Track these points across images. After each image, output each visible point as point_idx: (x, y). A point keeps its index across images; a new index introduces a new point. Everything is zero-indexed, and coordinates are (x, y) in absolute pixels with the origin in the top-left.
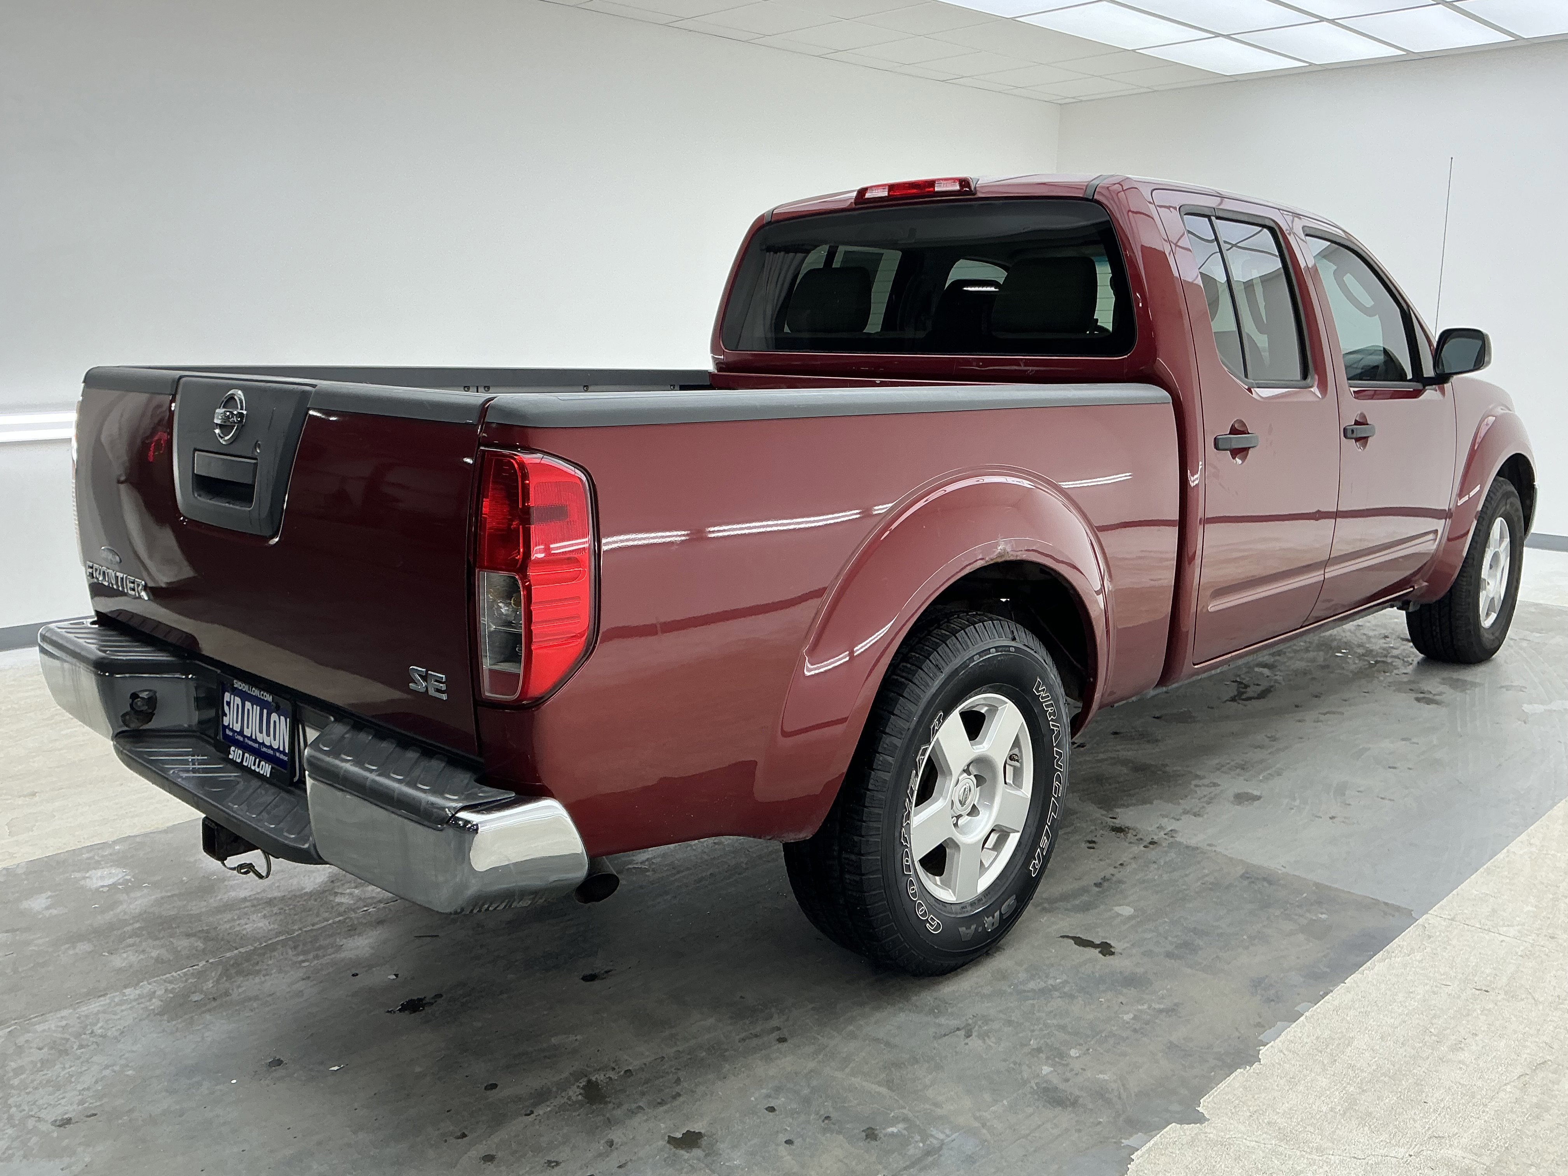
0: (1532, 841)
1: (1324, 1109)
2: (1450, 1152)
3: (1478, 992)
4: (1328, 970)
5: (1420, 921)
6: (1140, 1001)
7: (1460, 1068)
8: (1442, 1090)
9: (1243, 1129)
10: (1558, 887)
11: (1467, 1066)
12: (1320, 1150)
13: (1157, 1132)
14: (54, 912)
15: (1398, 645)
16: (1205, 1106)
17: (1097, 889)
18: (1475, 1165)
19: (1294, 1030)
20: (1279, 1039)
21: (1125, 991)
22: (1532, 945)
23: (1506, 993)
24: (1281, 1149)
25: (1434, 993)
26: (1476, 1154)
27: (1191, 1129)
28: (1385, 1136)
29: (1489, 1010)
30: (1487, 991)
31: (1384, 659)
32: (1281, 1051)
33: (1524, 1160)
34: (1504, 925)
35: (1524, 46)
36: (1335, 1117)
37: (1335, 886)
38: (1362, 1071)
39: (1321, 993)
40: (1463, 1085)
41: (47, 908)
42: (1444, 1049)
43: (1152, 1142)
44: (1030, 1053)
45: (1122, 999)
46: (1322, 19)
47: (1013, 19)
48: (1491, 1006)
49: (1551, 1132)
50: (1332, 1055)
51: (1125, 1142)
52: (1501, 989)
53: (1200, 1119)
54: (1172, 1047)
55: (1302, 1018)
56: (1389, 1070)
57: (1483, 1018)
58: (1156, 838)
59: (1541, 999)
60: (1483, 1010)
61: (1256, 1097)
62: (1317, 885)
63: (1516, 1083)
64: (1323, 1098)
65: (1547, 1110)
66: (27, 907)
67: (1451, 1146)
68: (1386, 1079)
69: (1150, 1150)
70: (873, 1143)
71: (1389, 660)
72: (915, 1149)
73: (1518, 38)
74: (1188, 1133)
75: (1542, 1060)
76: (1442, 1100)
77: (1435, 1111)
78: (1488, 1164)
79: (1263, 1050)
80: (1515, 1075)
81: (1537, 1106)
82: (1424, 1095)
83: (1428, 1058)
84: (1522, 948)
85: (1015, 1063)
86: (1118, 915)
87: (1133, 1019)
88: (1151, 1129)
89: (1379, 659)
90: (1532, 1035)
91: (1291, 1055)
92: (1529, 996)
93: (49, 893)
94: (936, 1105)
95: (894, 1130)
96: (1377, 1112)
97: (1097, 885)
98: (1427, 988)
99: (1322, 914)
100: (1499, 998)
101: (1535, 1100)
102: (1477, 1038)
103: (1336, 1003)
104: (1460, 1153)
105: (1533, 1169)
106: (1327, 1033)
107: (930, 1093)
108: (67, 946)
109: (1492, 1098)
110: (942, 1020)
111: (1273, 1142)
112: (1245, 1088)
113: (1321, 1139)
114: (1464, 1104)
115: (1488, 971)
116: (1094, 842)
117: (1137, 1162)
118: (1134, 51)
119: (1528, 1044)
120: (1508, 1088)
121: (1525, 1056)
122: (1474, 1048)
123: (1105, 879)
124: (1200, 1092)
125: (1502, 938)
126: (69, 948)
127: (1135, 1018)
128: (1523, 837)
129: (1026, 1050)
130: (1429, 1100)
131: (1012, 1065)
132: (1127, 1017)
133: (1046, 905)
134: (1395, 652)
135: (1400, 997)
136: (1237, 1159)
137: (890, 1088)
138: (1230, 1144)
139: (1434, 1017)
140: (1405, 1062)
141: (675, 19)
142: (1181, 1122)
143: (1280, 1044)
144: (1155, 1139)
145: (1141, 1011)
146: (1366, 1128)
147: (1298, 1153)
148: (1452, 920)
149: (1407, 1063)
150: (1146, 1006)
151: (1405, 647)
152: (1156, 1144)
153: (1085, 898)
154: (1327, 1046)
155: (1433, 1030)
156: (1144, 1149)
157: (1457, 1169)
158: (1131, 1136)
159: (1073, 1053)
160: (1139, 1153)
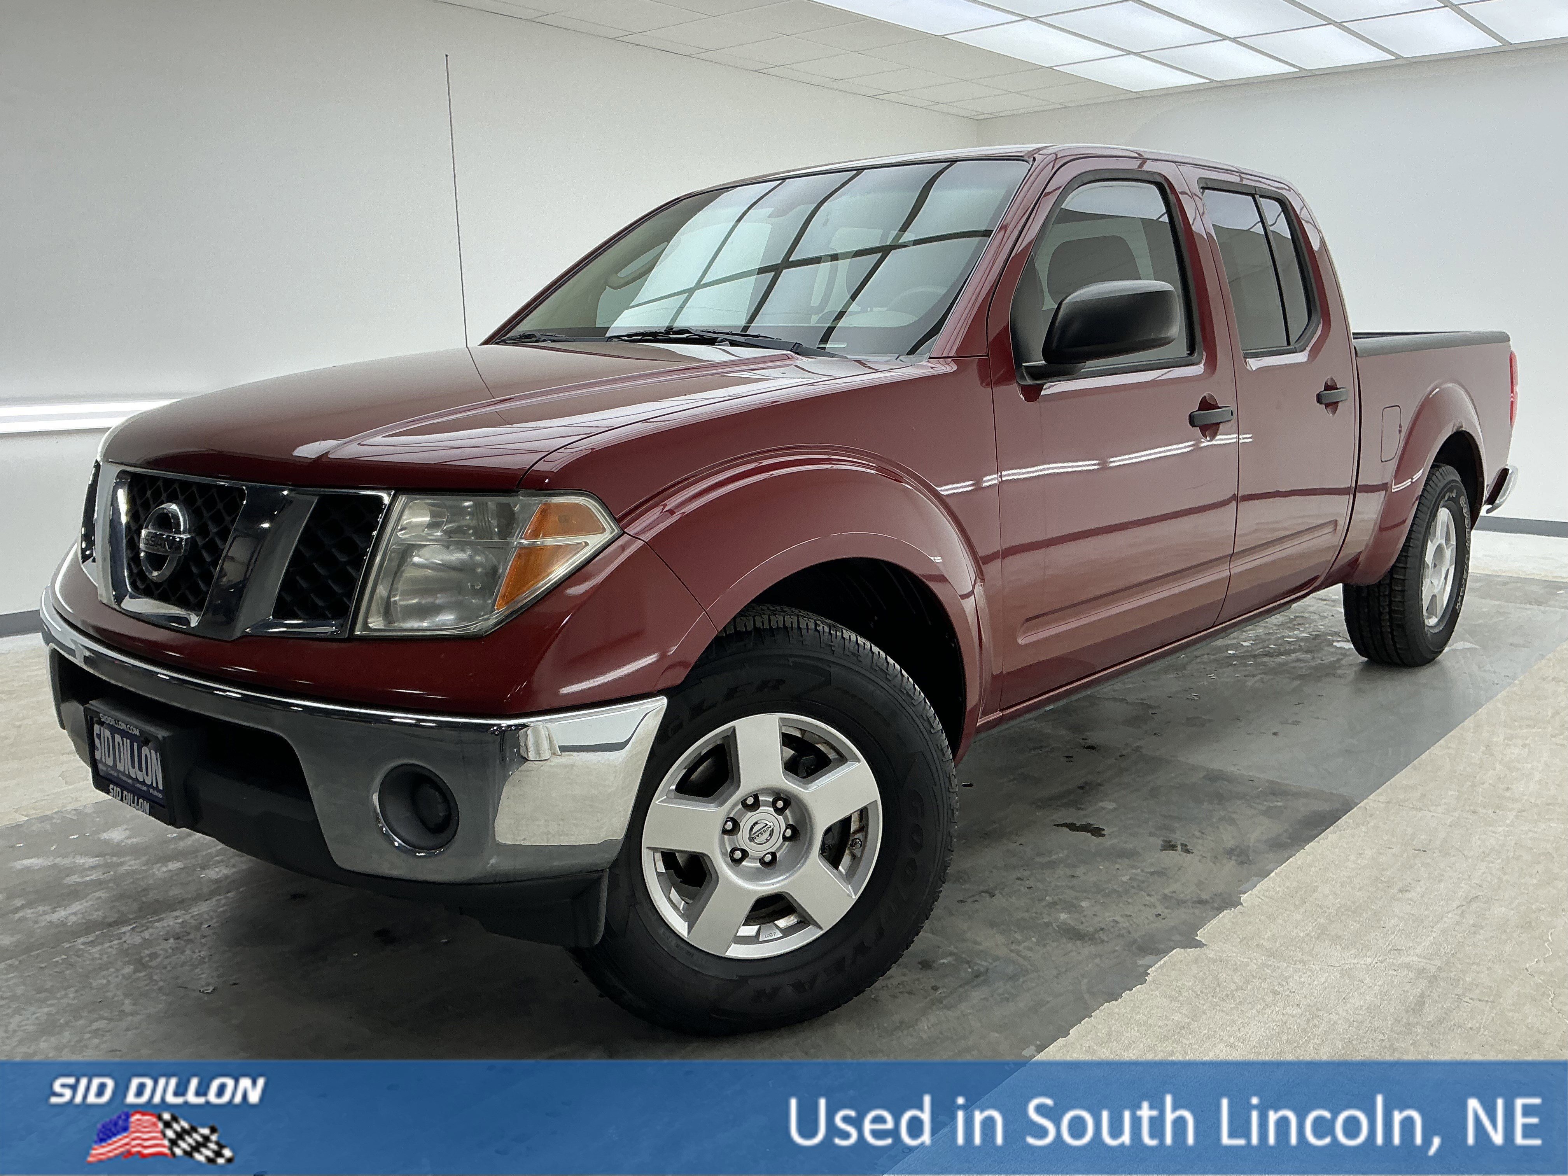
0: (1450, 745)
1: (1302, 935)
2: (1408, 959)
3: (1417, 852)
4: (1289, 841)
5: (1361, 804)
6: (1134, 867)
7: (1410, 904)
8: (1397, 919)
9: (1236, 950)
10: (1475, 777)
11: (1415, 902)
12: (1301, 961)
13: (1165, 954)
14: (134, 840)
15: (1313, 603)
16: (1201, 935)
17: (1081, 791)
18: (1429, 966)
19: (1265, 883)
20: (1255, 889)
21: (1119, 860)
22: (1458, 818)
23: (1440, 852)
24: (1269, 963)
25: (1380, 853)
26: (1429, 959)
27: (1192, 952)
28: (1354, 951)
29: (1428, 864)
30: (1425, 851)
31: (1302, 615)
32: (1259, 897)
33: (1467, 961)
34: (1432, 805)
35: (1402, 65)
36: (1311, 941)
37: (1287, 782)
38: (1329, 908)
39: (1286, 856)
40: (1413, 915)
41: (128, 838)
42: (1395, 891)
43: (1162, 962)
44: (1047, 906)
45: (1117, 866)
46: (1225, 38)
47: (943, 36)
48: (1429, 861)
49: (1486, 942)
50: (1302, 898)
51: (1140, 962)
52: (1436, 848)
53: (1199, 945)
54: (1165, 897)
55: (1273, 874)
56: (1351, 907)
57: (1423, 869)
58: (1124, 753)
59: (1470, 855)
60: (1423, 864)
61: (1243, 928)
62: (1268, 781)
63: (1456, 912)
64: (1299, 928)
65: (1482, 928)
66: (107, 837)
67: (1408, 955)
68: (1350, 913)
69: (1161, 967)
70: (929, 972)
71: (1307, 615)
72: (966, 972)
73: (1398, 57)
74: (1191, 954)
75: (1475, 896)
76: (1397, 925)
77: (1393, 933)
78: (1439, 965)
79: (1243, 897)
80: (1455, 905)
81: (1474, 925)
82: (1382, 922)
83: (1382, 898)
84: (1449, 820)
85: (1036, 913)
86: (1104, 808)
87: (1130, 879)
88: (1161, 952)
89: (1297, 615)
90: (1465, 879)
91: (1267, 900)
92: (1460, 853)
93: (125, 827)
94: (975, 943)
95: (945, 961)
96: (1345, 935)
97: (1081, 788)
98: (1374, 850)
99: (1278, 801)
100: (1435, 855)
101: (1472, 922)
102: (1420, 883)
103: (1299, 863)
104: (1416, 959)
105: (1475, 966)
106: (1295, 884)
107: (969, 935)
108: (160, 865)
109: (1438, 922)
110: (967, 886)
111: (1263, 958)
112: (1234, 923)
113: (1302, 955)
114: (1415, 928)
115: (1423, 837)
116: (1071, 757)
117: (1153, 975)
118: (1050, 68)
119: (1462, 885)
120: (1450, 915)
121: (1461, 893)
122: (1419, 889)
123: (1086, 783)
124: (1196, 927)
125: (1431, 814)
126: (161, 867)
127: (1131, 879)
128: (1442, 742)
129: (1044, 903)
130: (1386, 925)
131: (1034, 915)
132: (1125, 879)
133: (1040, 804)
134: (1311, 609)
135: (1352, 858)
136: (1235, 970)
137: (933, 934)
138: (1227, 960)
139: (1383, 870)
140: (1363, 901)
141: (623, 33)
142: (1184, 947)
143: (1257, 893)
144: (1165, 959)
145: (1137, 875)
146: (1338, 947)
147: (1285, 965)
148: (1389, 802)
149: (1365, 902)
150: (1139, 870)
151: (1319, 605)
152: (1166, 962)
153: (1072, 797)
154: (1297, 892)
155: (1383, 879)
156: (1157, 966)
157: (1415, 969)
158: (1144, 957)
159: (1083, 904)
160: (1153, 968)
